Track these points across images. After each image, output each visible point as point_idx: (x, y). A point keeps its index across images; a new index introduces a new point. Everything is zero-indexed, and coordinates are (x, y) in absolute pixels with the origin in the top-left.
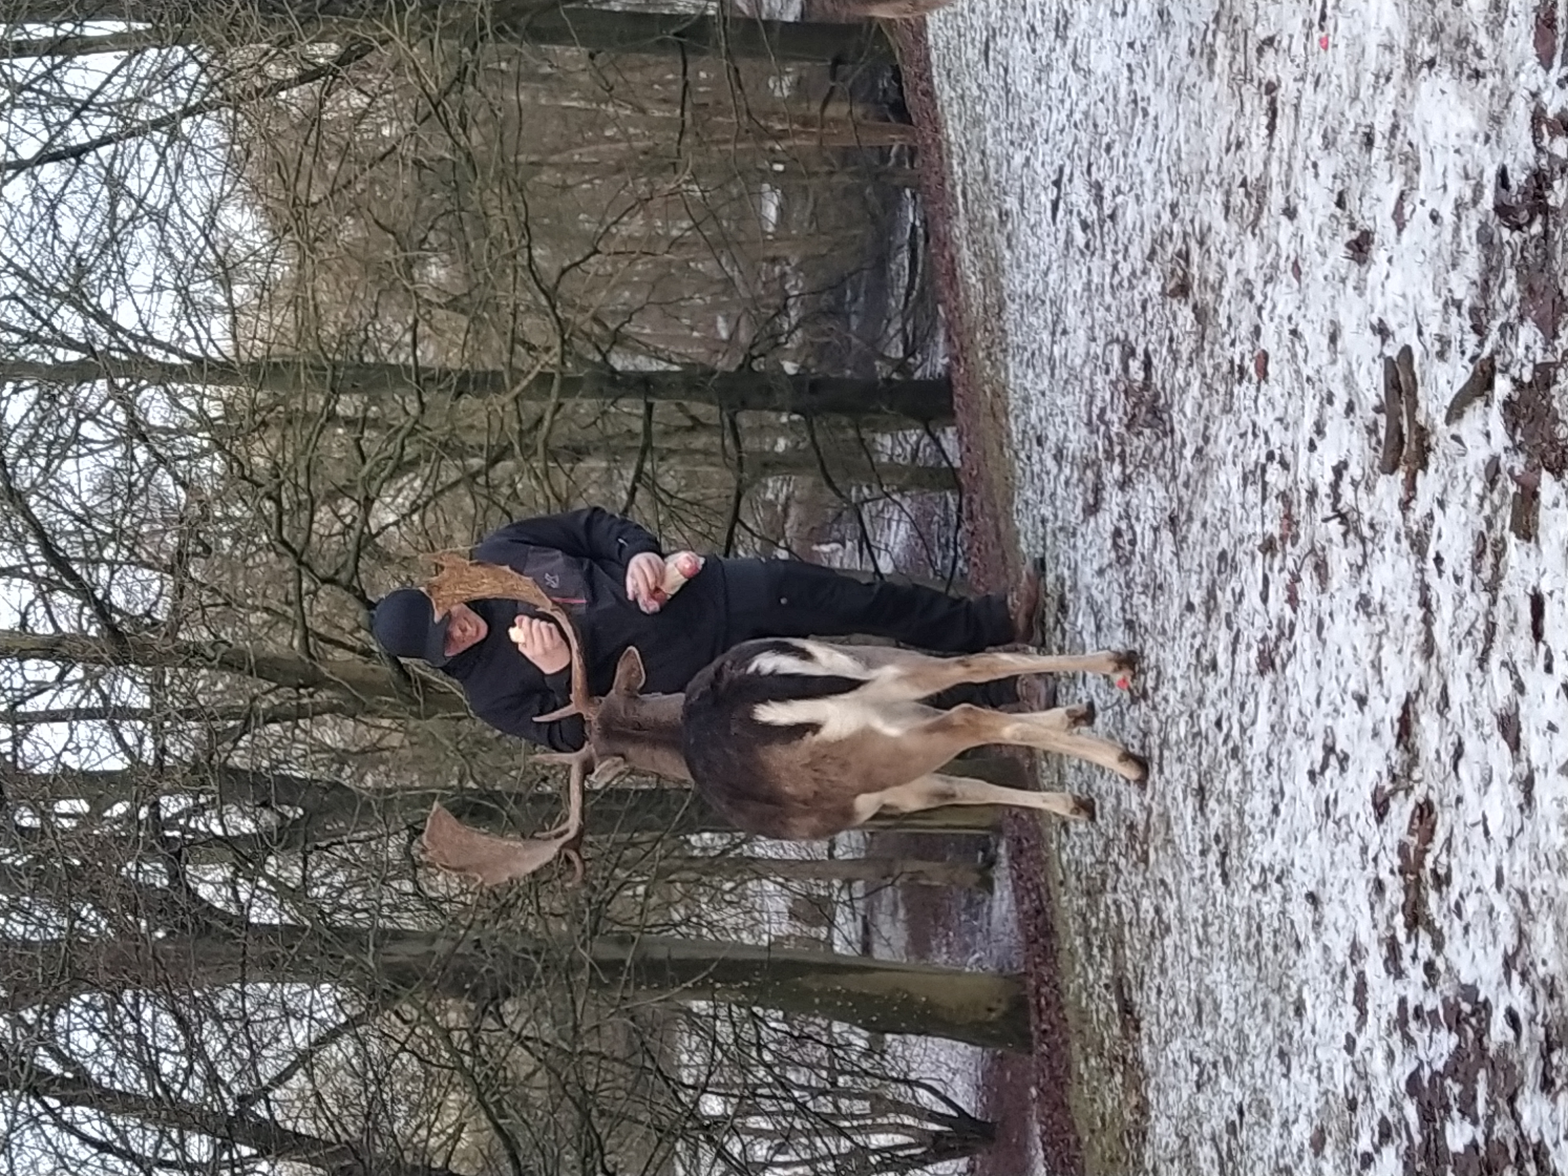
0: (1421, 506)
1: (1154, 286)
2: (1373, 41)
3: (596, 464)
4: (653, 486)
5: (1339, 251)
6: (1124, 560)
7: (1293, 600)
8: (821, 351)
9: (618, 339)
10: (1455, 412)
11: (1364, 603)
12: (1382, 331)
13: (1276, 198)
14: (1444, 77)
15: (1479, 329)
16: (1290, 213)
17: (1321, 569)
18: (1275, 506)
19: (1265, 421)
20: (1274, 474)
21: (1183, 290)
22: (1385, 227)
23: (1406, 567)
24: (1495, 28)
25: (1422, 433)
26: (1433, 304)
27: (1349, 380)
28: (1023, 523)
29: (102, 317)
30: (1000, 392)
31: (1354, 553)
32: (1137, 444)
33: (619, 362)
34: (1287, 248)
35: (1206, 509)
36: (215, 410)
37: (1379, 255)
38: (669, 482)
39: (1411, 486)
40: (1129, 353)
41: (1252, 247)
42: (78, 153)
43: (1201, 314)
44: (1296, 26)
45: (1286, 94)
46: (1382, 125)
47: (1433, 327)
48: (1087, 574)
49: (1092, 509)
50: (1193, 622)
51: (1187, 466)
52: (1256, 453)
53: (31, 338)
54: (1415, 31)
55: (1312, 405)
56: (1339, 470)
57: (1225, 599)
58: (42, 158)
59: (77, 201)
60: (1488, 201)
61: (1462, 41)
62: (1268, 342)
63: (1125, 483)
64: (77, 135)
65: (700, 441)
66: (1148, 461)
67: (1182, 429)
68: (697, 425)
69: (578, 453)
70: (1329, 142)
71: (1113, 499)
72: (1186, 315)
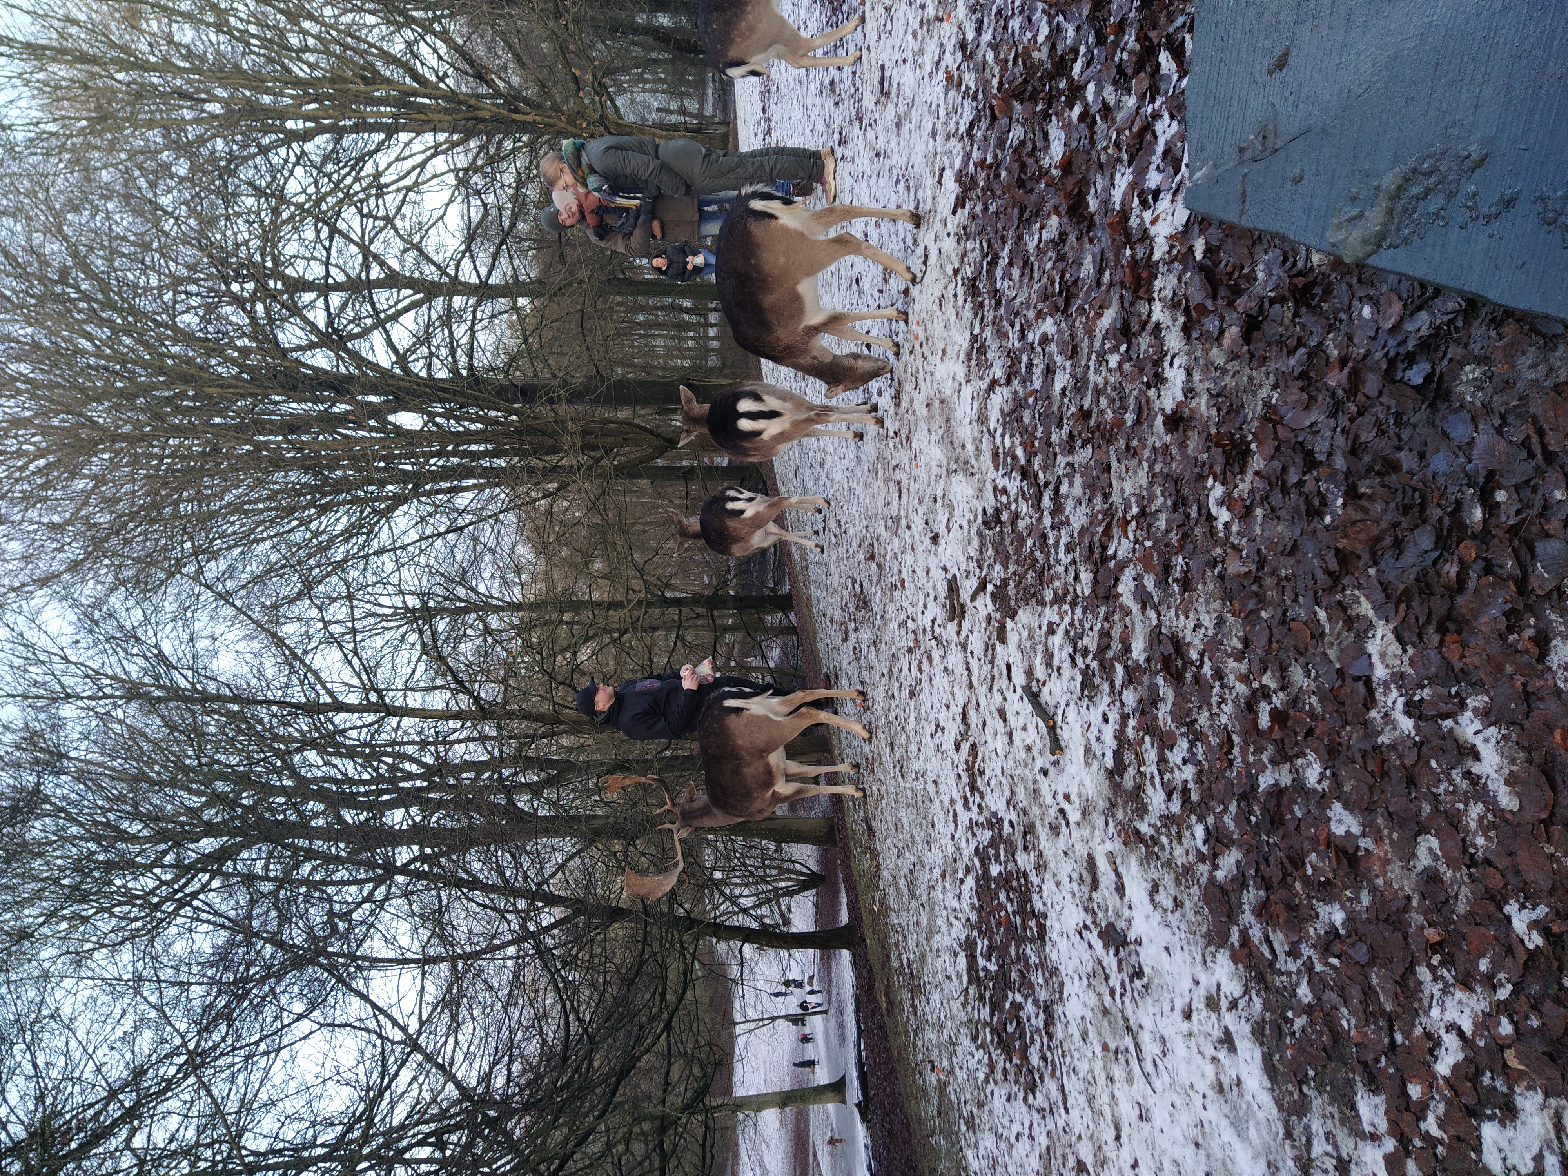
0: (964, 634)
1: (862, 557)
2: (934, 464)
3: (661, 633)
4: (683, 640)
5: (927, 541)
6: (858, 658)
7: (920, 670)
9: (667, 586)
10: (974, 598)
11: (946, 670)
12: (945, 569)
13: (903, 523)
14: (961, 476)
15: (980, 567)
16: (909, 528)
17: (929, 658)
18: (911, 636)
19: (905, 604)
20: (910, 624)
21: (872, 557)
22: (943, 531)
23: (960, 656)
25: (962, 606)
26: (962, 559)
27: (934, 588)
28: (820, 646)
29: (472, 589)
30: (809, 598)
31: (941, 652)
32: (860, 615)
33: (668, 594)
34: (909, 540)
35: (886, 638)
36: (516, 622)
37: (942, 542)
38: (689, 638)
39: (960, 626)
40: (854, 581)
41: (896, 541)
42: (461, 529)
43: (879, 566)
44: (906, 460)
45: (904, 484)
46: (940, 494)
47: (963, 566)
48: (845, 664)
49: (845, 640)
50: (885, 680)
51: (878, 622)
52: (903, 616)
53: (446, 598)
54: (949, 459)
55: (922, 597)
56: (933, 621)
57: (895, 671)
58: (447, 532)
59: (462, 547)
60: (980, 520)
61: (966, 462)
62: (904, 575)
63: (856, 630)
64: (461, 522)
65: (699, 622)
66: (864, 621)
67: (876, 609)
68: (698, 616)
69: (654, 629)
70: (921, 501)
71: (852, 636)
72: (874, 567)
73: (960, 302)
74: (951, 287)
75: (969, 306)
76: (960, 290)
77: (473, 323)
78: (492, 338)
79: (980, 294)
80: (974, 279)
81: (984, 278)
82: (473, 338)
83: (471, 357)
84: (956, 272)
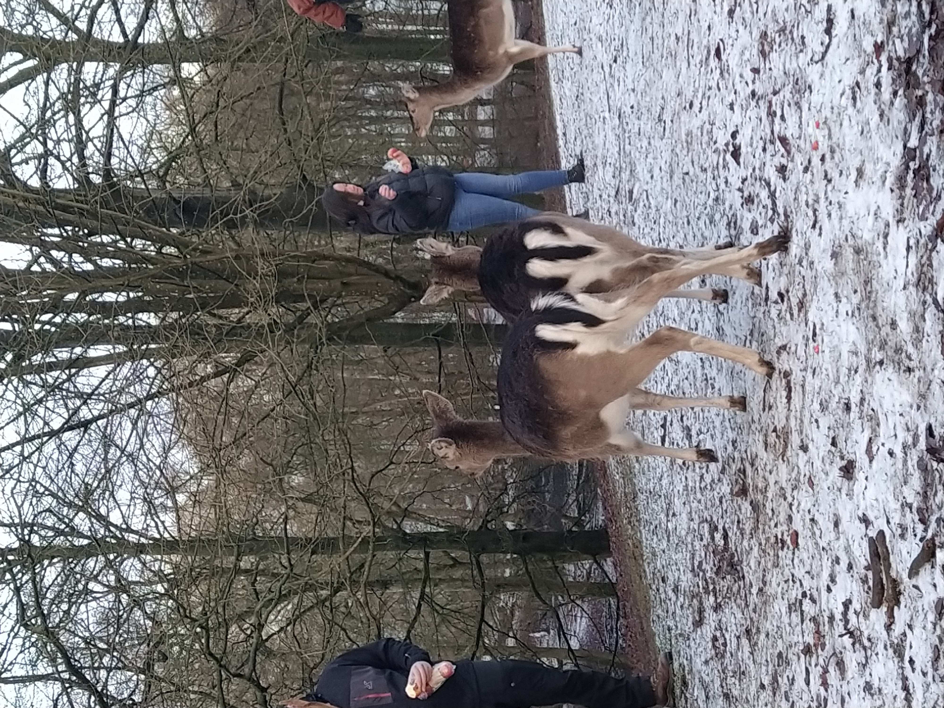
0: (898, 628)
1: (726, 489)
2: (845, 349)
3: (396, 590)
4: (431, 603)
5: (835, 473)
6: (720, 655)
7: (825, 684)
8: (529, 514)
9: (406, 514)
10: (914, 571)
11: (868, 687)
12: (865, 520)
13: (795, 440)
14: (890, 371)
15: (923, 521)
16: (804, 448)
17: (841, 665)
18: (809, 626)
19: (800, 573)
20: (807, 605)
21: (743, 492)
22: (862, 459)
23: (892, 665)
24: (917, 343)
25: (895, 583)
26: (894, 506)
27: (848, 550)
28: (657, 629)
29: (100, 517)
30: (638, 545)
31: (860, 656)
32: (723, 584)
33: (409, 527)
34: (804, 470)
35: (768, 626)
36: (167, 569)
37: (860, 476)
38: (440, 599)
39: (891, 615)
40: (714, 529)
41: (783, 468)
42: (85, 425)
43: (755, 507)
44: (799, 339)
45: (796, 377)
46: (855, 399)
47: (896, 519)
48: (698, 663)
49: (699, 623)
50: (766, 696)
51: (754, 599)
52: (795, 593)
53: (59, 533)
54: (870, 344)
55: (827, 564)
56: (847, 604)
57: (783, 682)
58: (64, 428)
59: (84, 450)
60: (922, 444)
61: (898, 350)
62: (797, 525)
63: (717, 608)
64: (85, 414)
65: (458, 573)
66: (729, 595)
67: (750, 577)
68: (456, 563)
69: (385, 584)
70: (824, 407)
71: (711, 618)
72: (746, 507)
73: (886, 95)
74: (871, 71)
75: (900, 102)
76: (886, 76)
77: (113, 104)
78: (142, 127)
79: (918, 85)
80: (909, 61)
81: (925, 61)
82: (111, 126)
83: (108, 156)
84: (879, 48)
